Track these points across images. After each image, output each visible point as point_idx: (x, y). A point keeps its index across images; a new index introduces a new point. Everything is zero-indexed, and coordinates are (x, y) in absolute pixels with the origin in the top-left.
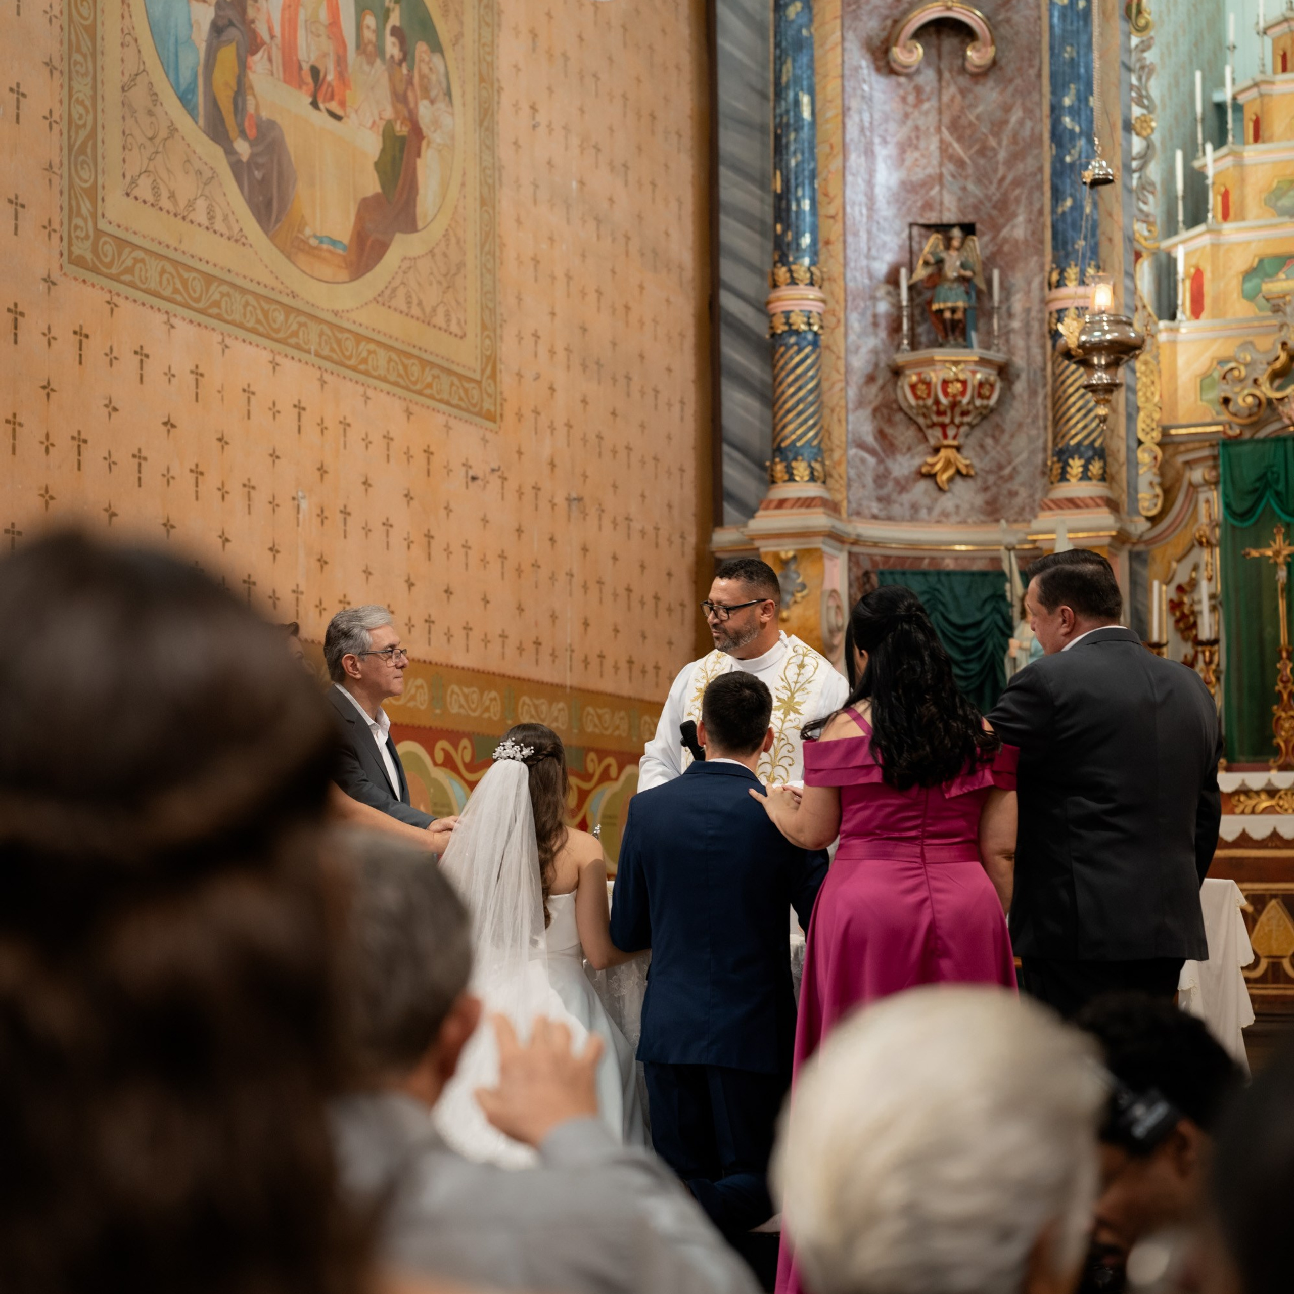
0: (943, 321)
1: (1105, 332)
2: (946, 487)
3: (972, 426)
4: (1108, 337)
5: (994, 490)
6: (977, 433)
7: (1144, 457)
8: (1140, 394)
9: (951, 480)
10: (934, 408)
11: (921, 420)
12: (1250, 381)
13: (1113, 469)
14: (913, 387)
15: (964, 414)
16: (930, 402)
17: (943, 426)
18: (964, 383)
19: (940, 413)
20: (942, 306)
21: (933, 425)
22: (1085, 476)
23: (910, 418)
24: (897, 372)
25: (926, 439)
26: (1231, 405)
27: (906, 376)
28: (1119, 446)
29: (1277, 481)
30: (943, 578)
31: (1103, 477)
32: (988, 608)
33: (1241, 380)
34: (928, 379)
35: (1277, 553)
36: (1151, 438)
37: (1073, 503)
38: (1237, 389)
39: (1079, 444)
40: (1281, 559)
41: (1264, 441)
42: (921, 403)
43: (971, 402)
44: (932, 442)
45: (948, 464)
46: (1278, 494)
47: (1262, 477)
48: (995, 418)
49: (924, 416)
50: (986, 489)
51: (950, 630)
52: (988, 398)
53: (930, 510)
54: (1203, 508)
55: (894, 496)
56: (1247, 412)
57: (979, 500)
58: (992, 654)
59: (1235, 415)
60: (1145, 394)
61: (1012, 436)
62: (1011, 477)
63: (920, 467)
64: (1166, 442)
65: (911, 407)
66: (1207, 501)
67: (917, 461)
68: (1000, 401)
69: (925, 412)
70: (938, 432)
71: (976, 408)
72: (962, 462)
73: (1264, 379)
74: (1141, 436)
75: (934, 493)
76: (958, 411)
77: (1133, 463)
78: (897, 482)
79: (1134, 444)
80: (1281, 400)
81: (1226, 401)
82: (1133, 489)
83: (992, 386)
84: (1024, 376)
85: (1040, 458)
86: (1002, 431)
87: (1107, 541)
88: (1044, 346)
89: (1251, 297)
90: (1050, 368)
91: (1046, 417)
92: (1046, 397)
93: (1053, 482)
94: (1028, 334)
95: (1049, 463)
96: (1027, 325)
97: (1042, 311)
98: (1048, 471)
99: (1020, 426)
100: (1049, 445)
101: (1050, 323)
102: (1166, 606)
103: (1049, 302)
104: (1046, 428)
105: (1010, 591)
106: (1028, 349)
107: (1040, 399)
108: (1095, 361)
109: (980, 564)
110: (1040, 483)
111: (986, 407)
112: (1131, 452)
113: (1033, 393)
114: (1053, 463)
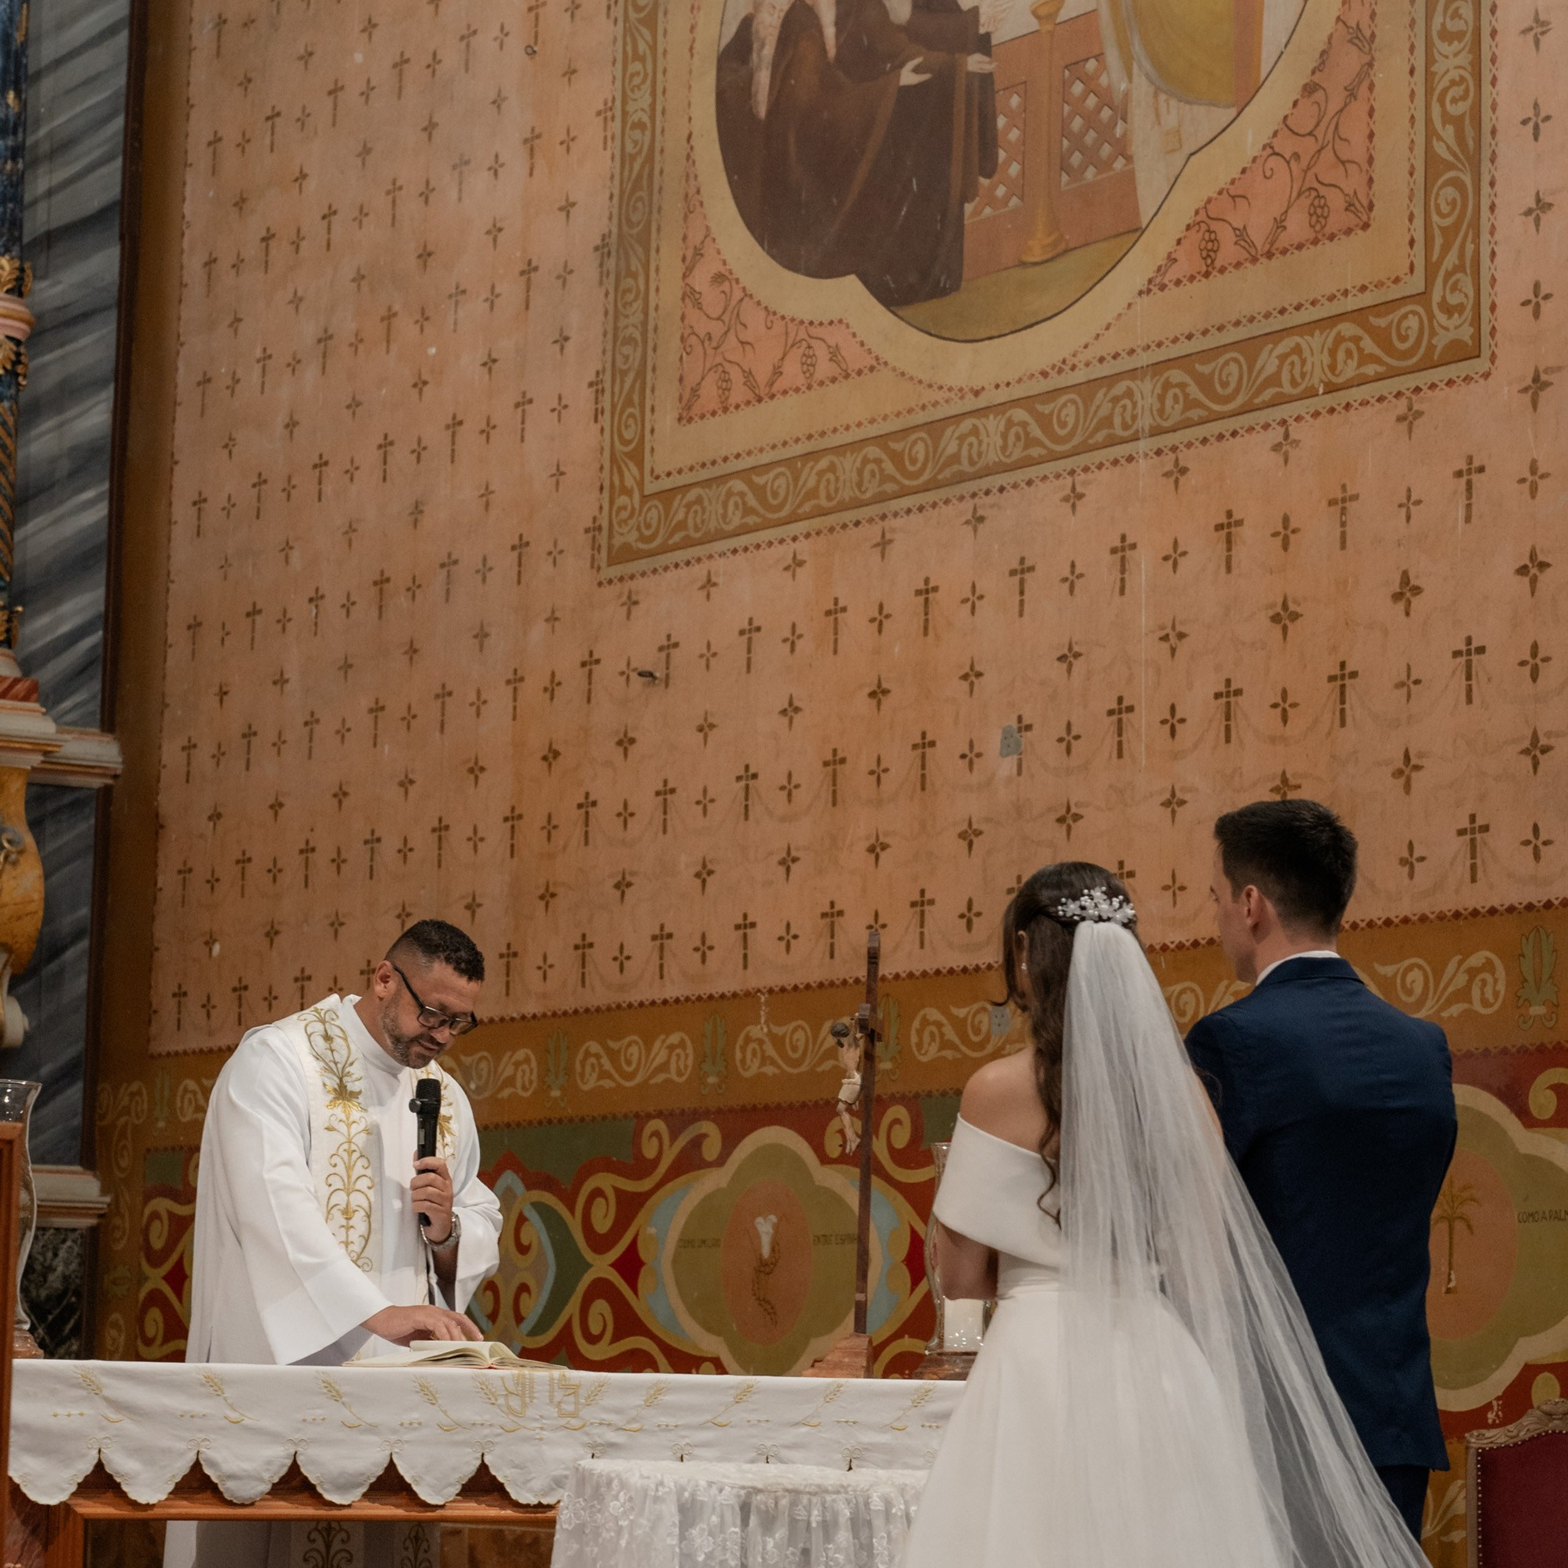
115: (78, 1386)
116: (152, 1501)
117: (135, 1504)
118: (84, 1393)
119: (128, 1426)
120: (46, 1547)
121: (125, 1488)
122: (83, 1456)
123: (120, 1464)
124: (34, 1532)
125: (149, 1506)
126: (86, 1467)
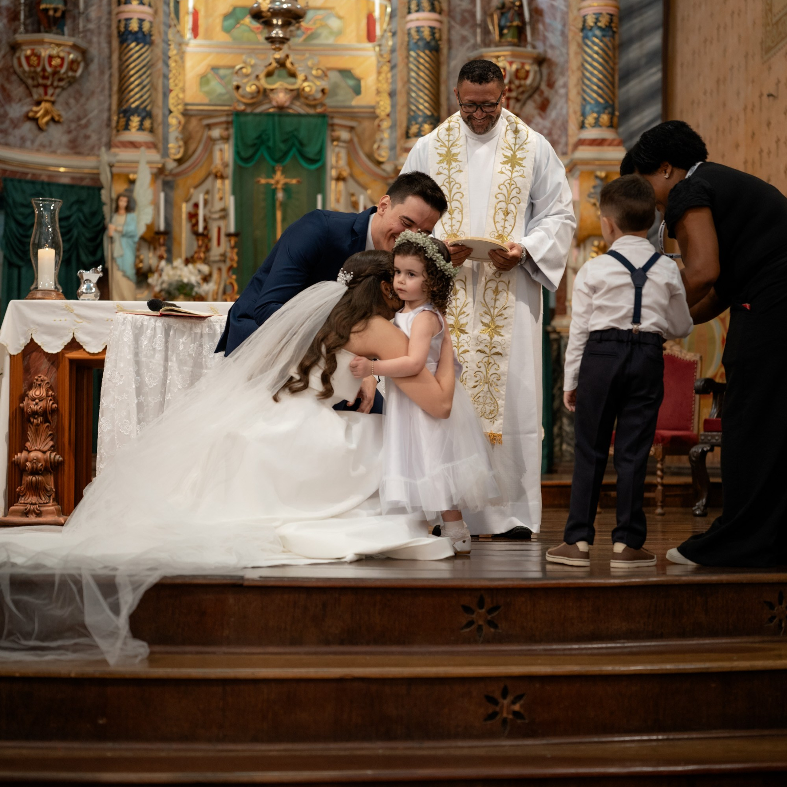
0: (48, 17)
2: (44, 127)
3: (63, 89)
5: (74, 133)
6: (65, 94)
7: (173, 121)
8: (171, 81)
9: (47, 123)
10: (41, 74)
11: (30, 82)
12: (253, 76)
13: (155, 126)
14: (28, 58)
15: (60, 80)
16: (39, 69)
17: (45, 87)
18: (63, 59)
19: (45, 77)
20: (48, 6)
21: (38, 86)
22: (141, 128)
23: (21, 80)
24: (14, 47)
25: (31, 95)
26: (241, 90)
27: (22, 50)
28: (158, 112)
29: (268, 140)
30: (46, 187)
31: (152, 130)
32: (75, 208)
33: (247, 76)
34: (38, 54)
35: (277, 182)
36: (177, 110)
37: (134, 145)
38: (245, 80)
39: (137, 107)
40: (279, 186)
41: (260, 114)
42: (32, 69)
43: (66, 73)
44: (36, 97)
45: (46, 113)
46: (269, 148)
47: (259, 137)
48: (76, 86)
49: (33, 78)
50: (69, 132)
52: (75, 71)
53: (33, 142)
54: (217, 155)
55: (10, 130)
56: (250, 96)
57: (65, 139)
58: (77, 239)
59: (243, 96)
60: (174, 81)
61: (88, 99)
62: (86, 126)
63: (28, 113)
64: (186, 114)
65: (24, 72)
66: (221, 150)
67: (25, 109)
68: (81, 76)
69: (34, 76)
70: (41, 90)
71: (68, 77)
72: (55, 112)
73: (262, 76)
74: (172, 107)
75: (36, 131)
76: (56, 77)
77: (166, 125)
78: (12, 121)
79: (167, 113)
80: (272, 90)
81: (238, 88)
82: (166, 140)
83: (78, 64)
84: (96, 61)
85: (105, 115)
86: (81, 95)
87: (155, 171)
88: (110, 43)
89: (227, 30)
90: (115, 57)
91: (110, 89)
92: (111, 76)
93: (118, 131)
94: (100, 34)
95: (115, 118)
96: (99, 27)
97: (110, 19)
98: (114, 124)
99: (93, 93)
100: (114, 107)
101: (118, 27)
102: (184, 216)
103: (118, 13)
104: (110, 96)
105: (104, 195)
106: (99, 43)
107: (106, 77)
108: (275, 21)
109: (65, 180)
110: (105, 131)
111: (74, 78)
112: (165, 117)
113: (102, 73)
114: (119, 118)
115: (64, 309)
116: (96, 352)
117: (89, 353)
118: (66, 312)
119: (85, 324)
120: (57, 369)
121: (84, 347)
122: (67, 335)
123: (81, 338)
124: (52, 364)
125: (94, 354)
126: (68, 339)
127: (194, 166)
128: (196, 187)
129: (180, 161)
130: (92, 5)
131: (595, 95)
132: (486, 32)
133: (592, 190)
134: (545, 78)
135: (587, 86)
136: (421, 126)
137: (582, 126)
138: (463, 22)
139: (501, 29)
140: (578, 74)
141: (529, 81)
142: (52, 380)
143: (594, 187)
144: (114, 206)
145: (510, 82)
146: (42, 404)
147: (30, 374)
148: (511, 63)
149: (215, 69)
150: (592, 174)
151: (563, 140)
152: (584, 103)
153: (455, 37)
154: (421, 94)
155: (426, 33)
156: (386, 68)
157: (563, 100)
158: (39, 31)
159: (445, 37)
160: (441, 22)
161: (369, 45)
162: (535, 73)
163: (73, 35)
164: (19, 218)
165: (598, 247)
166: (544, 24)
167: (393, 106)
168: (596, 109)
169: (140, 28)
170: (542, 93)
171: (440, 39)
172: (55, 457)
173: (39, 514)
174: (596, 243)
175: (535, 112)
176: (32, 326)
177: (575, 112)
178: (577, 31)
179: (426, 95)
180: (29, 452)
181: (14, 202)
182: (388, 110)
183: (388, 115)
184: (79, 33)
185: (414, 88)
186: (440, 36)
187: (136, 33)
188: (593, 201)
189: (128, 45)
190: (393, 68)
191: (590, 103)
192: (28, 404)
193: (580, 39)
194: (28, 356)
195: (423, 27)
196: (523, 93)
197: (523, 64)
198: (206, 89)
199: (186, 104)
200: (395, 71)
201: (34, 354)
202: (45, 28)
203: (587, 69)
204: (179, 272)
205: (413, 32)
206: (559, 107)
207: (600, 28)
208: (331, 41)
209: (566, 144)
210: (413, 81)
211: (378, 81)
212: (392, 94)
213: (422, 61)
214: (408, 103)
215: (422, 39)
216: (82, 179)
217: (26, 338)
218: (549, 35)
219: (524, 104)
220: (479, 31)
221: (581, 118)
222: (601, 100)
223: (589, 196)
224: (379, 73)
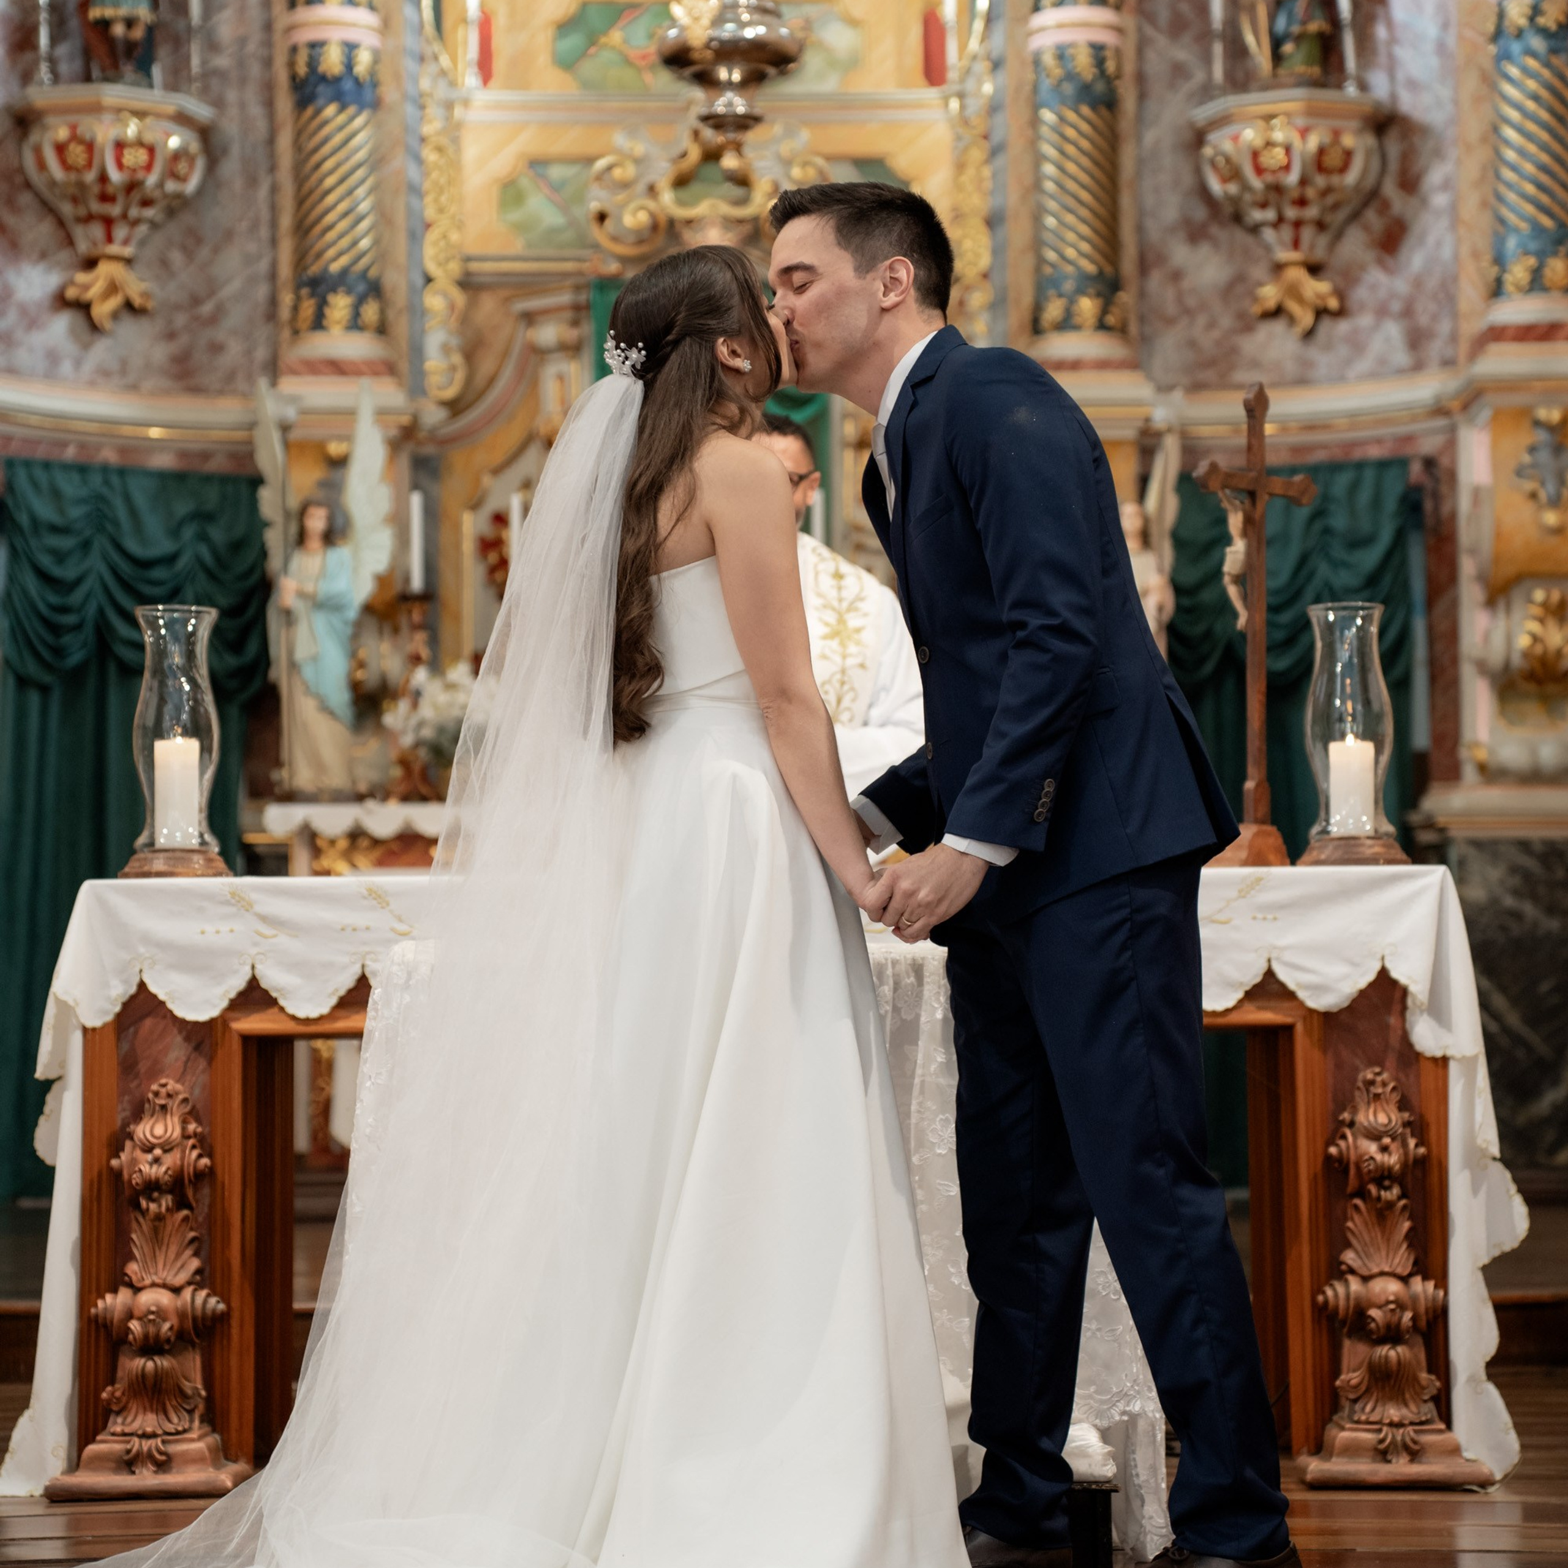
0: (111, 41)
1: (743, 25)
2: (108, 325)
3: (153, 226)
4: (749, 33)
6: (158, 239)
7: (434, 302)
8: (429, 199)
9: (115, 316)
10: (96, 189)
11: (67, 209)
12: (641, 187)
13: (391, 315)
14: (60, 149)
15: (146, 203)
16: (90, 177)
17: (108, 222)
18: (151, 150)
19: (106, 198)
20: (109, 12)
21: (89, 218)
22: (355, 324)
23: (46, 205)
24: (25, 121)
25: (70, 241)
26: (608, 222)
27: (45, 128)
28: (395, 281)
30: (115, 480)
31: (382, 329)
32: (188, 532)
33: (625, 185)
34: (88, 137)
36: (445, 273)
37: (337, 368)
38: (620, 197)
39: (345, 272)
42: (73, 176)
43: (160, 185)
44: (83, 247)
45: (113, 288)
48: (186, 218)
49: (75, 200)
50: (171, 336)
51: (125, 567)
52: (182, 179)
53: (77, 363)
55: (19, 334)
56: (631, 239)
57: (161, 353)
59: (615, 239)
60: (436, 200)
61: (216, 250)
62: (213, 320)
63: (63, 288)
64: (468, 284)
65: (53, 183)
66: (561, 378)
67: (57, 279)
68: (200, 191)
69: (77, 194)
70: (97, 230)
71: (165, 196)
72: (135, 286)
73: (664, 185)
74: (432, 268)
75: (84, 334)
76: (136, 196)
77: (417, 312)
78: (23, 310)
79: (419, 281)
80: (689, 222)
81: (602, 217)
82: (417, 352)
83: (192, 160)
84: (235, 151)
85: (262, 292)
86: (199, 241)
87: (394, 432)
88: (269, 104)
89: (567, 64)
90: (285, 141)
91: (274, 224)
92: (274, 189)
93: (296, 332)
94: (243, 81)
95: (287, 299)
96: (241, 64)
97: (268, 45)
98: (285, 313)
99: (229, 235)
100: (285, 270)
101: (291, 64)
102: (468, 547)
103: (290, 29)
104: (274, 242)
105: (268, 501)
106: (242, 106)
107: (263, 192)
108: (723, 74)
109: (163, 461)
110: (263, 332)
111: (179, 196)
112: (415, 294)
113: (252, 182)
114: (298, 299)
115: (227, 903)
116: (314, 1013)
117: (294, 1018)
118: (233, 910)
119: (283, 940)
120: (211, 1060)
121: (282, 1002)
122: (236, 972)
123: (272, 979)
124: (197, 1048)
125: (307, 1021)
126: (237, 983)
127: (490, 419)
128: (497, 471)
129: (455, 407)
130: (222, 7)
131: (1529, 209)
132: (1237, 51)
133: (1527, 459)
134: (1393, 165)
135: (1509, 186)
136: (1072, 301)
137: (1496, 290)
138: (1177, 28)
139: (1277, 43)
140: (1482, 154)
141: (1351, 177)
142: (197, 1091)
143: (1532, 450)
144: (293, 529)
145: (1304, 182)
146: (170, 1160)
147: (137, 1076)
148: (1304, 133)
149: (537, 164)
150: (1526, 416)
151: (1444, 327)
152: (1501, 229)
153: (1155, 65)
154: (1070, 219)
155: (1083, 62)
156: (977, 154)
157: (1444, 223)
158: (87, 78)
159: (1129, 68)
160: (1119, 30)
161: (932, 94)
162: (1368, 154)
163: (173, 86)
164: (46, 561)
165: (1545, 605)
166: (1390, 25)
167: (997, 251)
168: (1533, 246)
169: (349, 65)
170: (1385, 206)
171: (1118, 76)
172: (205, 1302)
173: (163, 1465)
174: (1539, 595)
175: (1368, 256)
176: (142, 950)
177: (1476, 255)
178: (1481, 40)
179: (1084, 221)
180: (137, 1290)
181: (35, 522)
182: (985, 261)
183: (985, 276)
184: (190, 80)
185: (1052, 205)
186: (1119, 67)
187: (337, 80)
188: (1529, 485)
189: (318, 112)
190: (995, 152)
191: (1517, 230)
192: (134, 1162)
193: (1488, 64)
194: (132, 1030)
195: (1072, 45)
196: (1336, 207)
197: (1336, 134)
198: (515, 216)
199: (468, 259)
200: (1000, 161)
201: (148, 1022)
202: (103, 70)
203: (1507, 143)
204: (461, 697)
205: (1048, 60)
206: (1431, 240)
207: (1544, 32)
208: (830, 84)
209: (1454, 338)
210: (1049, 186)
211: (958, 187)
212: (993, 221)
213: (1070, 133)
214: (1037, 244)
215: (1070, 76)
216: (205, 456)
217: (125, 982)
218: (1402, 53)
219: (1339, 236)
220: (1218, 49)
221: (1494, 271)
222: (1547, 222)
223: (1520, 472)
224: (960, 167)
